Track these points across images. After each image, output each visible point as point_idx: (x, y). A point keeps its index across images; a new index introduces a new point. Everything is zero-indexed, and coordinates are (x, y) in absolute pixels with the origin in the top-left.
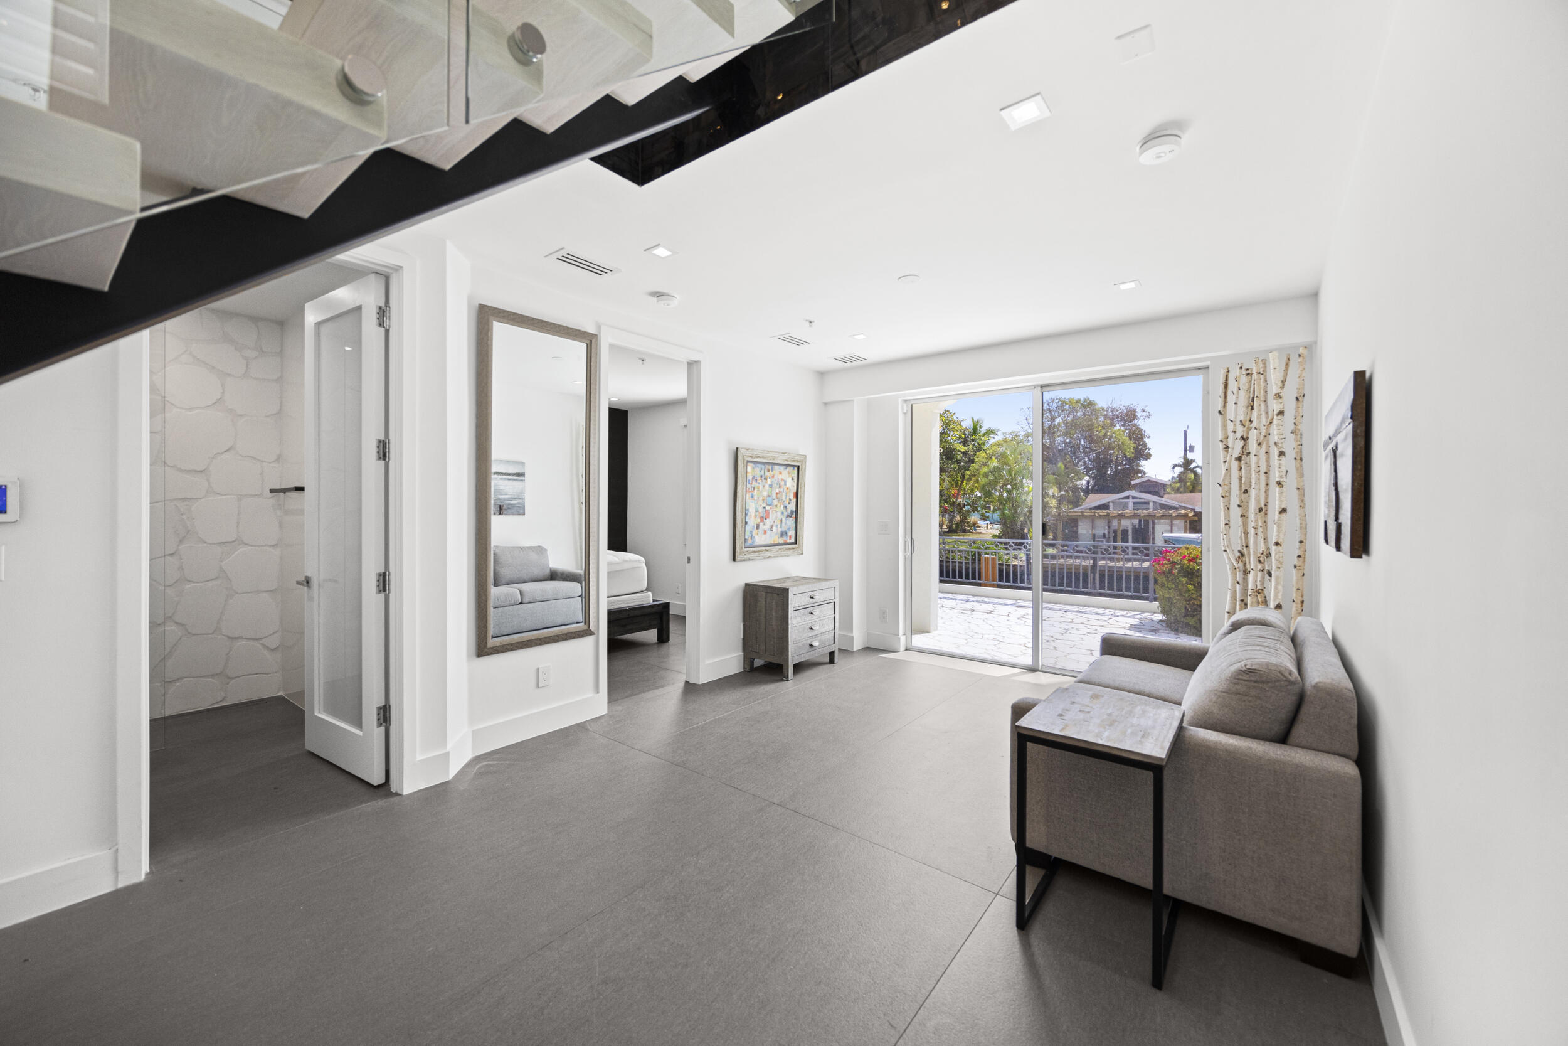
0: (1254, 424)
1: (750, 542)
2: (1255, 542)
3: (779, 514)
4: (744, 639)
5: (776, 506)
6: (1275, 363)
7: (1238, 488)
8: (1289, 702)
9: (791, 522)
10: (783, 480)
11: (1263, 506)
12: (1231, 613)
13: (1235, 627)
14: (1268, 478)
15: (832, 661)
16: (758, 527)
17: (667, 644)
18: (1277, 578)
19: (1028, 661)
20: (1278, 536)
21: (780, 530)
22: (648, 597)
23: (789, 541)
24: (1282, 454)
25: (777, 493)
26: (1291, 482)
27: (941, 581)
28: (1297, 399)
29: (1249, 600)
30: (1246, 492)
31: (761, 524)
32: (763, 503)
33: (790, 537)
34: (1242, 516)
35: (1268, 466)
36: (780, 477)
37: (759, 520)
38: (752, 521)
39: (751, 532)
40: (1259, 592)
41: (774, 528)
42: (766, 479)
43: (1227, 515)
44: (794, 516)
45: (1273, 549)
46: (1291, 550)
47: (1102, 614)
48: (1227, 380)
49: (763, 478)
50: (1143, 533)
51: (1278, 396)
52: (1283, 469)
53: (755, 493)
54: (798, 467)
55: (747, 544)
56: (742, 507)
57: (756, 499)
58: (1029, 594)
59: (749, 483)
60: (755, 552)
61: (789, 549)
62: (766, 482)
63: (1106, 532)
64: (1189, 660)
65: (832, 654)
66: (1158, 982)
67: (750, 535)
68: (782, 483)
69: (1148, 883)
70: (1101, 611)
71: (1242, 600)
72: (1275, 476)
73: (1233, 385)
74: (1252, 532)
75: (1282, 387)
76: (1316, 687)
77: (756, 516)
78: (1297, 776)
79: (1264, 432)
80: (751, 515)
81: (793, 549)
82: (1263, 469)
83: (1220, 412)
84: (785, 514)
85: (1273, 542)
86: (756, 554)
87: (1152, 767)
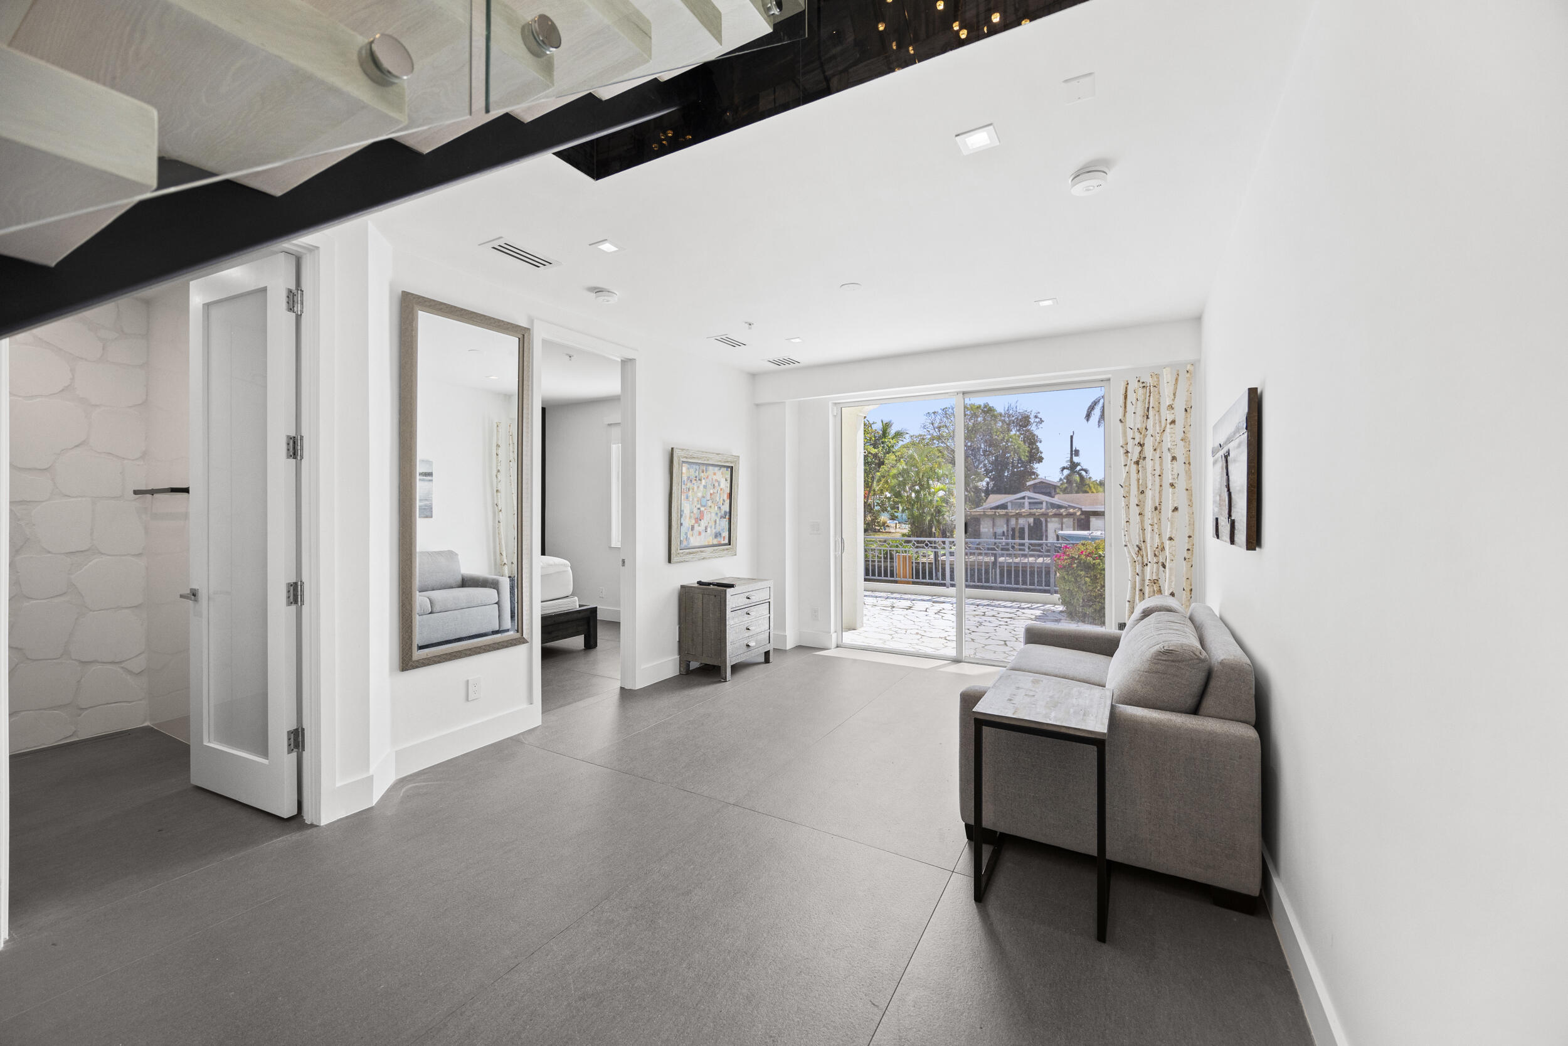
0: (1150, 432)
1: (685, 543)
2: (1152, 538)
3: (713, 515)
4: (679, 642)
5: (711, 507)
6: (1167, 377)
7: (1136, 489)
8: (1200, 677)
9: (725, 523)
10: (716, 480)
11: (1157, 505)
13: (1146, 613)
14: (1161, 480)
15: (767, 660)
16: (693, 528)
17: (595, 650)
18: (1170, 569)
19: (952, 653)
20: (1171, 531)
21: (714, 531)
22: (575, 602)
23: (723, 542)
24: (1174, 458)
25: (711, 494)
26: (1181, 484)
27: (865, 580)
28: (1186, 410)
29: (1147, 590)
30: (1142, 492)
31: (696, 525)
32: (698, 504)
33: (724, 537)
34: (1140, 514)
35: (1162, 469)
36: (715, 477)
37: (694, 521)
38: (687, 522)
39: (686, 534)
40: (1155, 582)
41: (709, 529)
42: (700, 480)
43: (1128, 514)
44: (727, 517)
45: (1167, 543)
46: (1181, 543)
47: (1010, 607)
48: (1126, 391)
49: (698, 479)
50: (1037, 530)
51: (1171, 407)
52: (1175, 472)
53: (690, 493)
54: (732, 468)
55: (683, 546)
56: (678, 509)
57: (691, 500)
58: (952, 590)
59: (684, 484)
60: (690, 553)
61: (724, 550)
62: (701, 483)
63: (1005, 529)
64: (1107, 647)
65: (767, 654)
66: (1102, 937)
67: (685, 537)
68: (716, 484)
69: (1093, 850)
70: (1009, 604)
71: (1141, 590)
72: (1168, 478)
73: (1131, 397)
74: (1149, 529)
75: (1173, 400)
76: (1222, 663)
77: (690, 517)
78: (1211, 742)
79: (1158, 439)
80: (686, 517)
81: (727, 549)
82: (1157, 473)
83: (1120, 420)
84: (719, 515)
85: (1168, 537)
86: (691, 556)
87: (1096, 742)
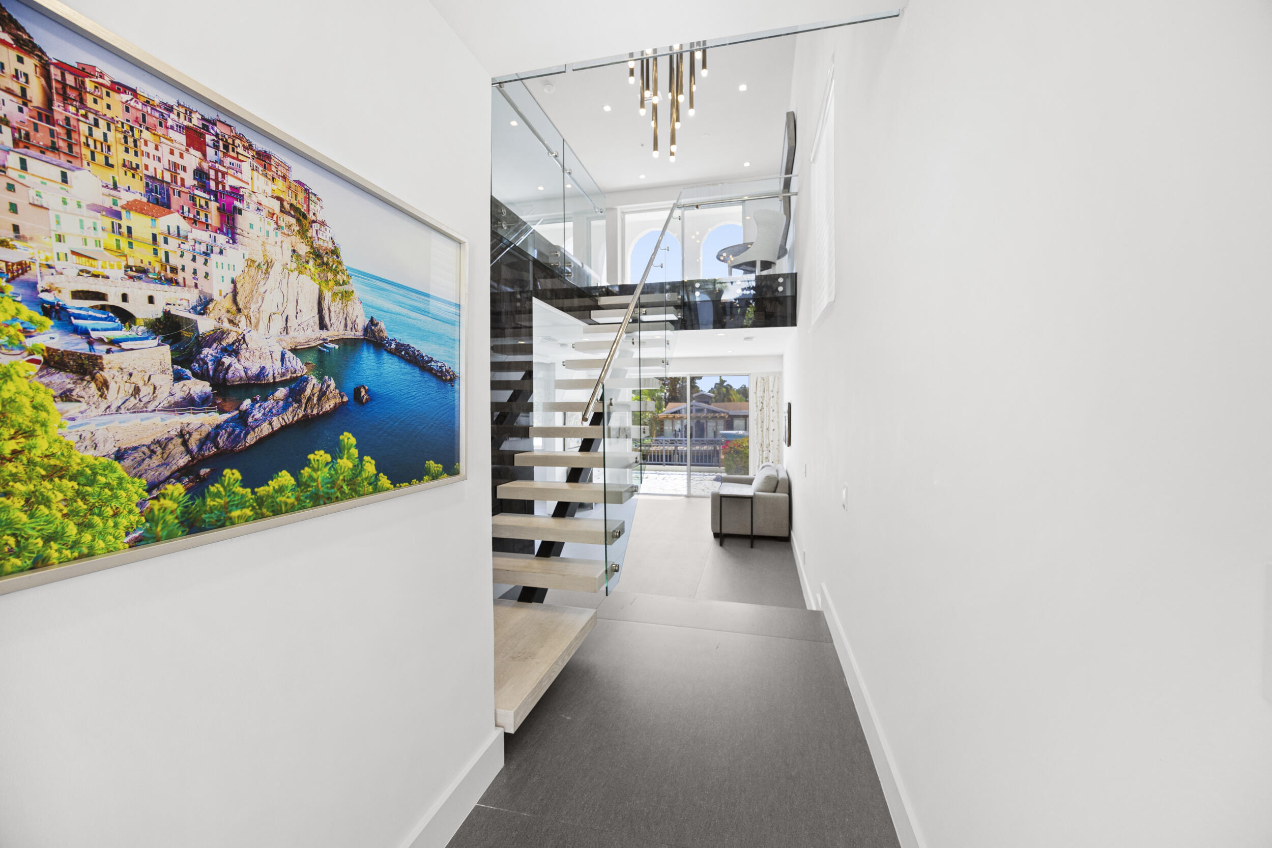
2: (766, 441)
6: (771, 379)
8: (775, 483)
12: (759, 466)
13: (763, 467)
19: (685, 493)
20: (772, 438)
24: (773, 410)
28: (777, 392)
29: (764, 460)
30: (763, 422)
34: (762, 431)
35: (769, 413)
40: (767, 458)
43: (757, 431)
45: (771, 443)
48: (757, 382)
51: (772, 391)
52: (774, 416)
58: (686, 467)
64: (749, 481)
70: (698, 473)
71: (761, 460)
73: (759, 384)
74: (765, 437)
75: (773, 388)
76: (781, 478)
78: (778, 499)
79: (768, 401)
83: (755, 393)
87: (751, 498)
